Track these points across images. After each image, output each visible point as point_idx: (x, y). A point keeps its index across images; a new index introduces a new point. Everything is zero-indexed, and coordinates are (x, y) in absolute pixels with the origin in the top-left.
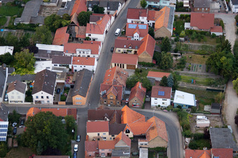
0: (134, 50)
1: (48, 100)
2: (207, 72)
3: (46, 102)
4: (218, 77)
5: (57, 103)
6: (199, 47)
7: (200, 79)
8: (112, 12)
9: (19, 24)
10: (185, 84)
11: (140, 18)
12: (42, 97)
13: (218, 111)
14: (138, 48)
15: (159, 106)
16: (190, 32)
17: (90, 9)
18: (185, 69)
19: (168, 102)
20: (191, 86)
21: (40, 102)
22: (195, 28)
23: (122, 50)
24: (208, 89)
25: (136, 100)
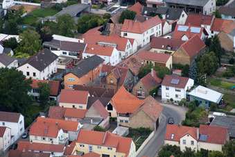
1: (35, 77)
9: (48, 22)
10: (223, 89)
12: (28, 74)
15: (172, 100)
19: (182, 95)
23: (159, 51)
25: (141, 86)
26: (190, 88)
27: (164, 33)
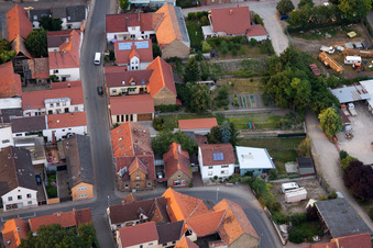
0: (138, 87)
1: (29, 199)
2: (266, 105)
3: (26, 204)
4: (288, 111)
5: (45, 203)
6: (237, 64)
7: (261, 120)
8: (75, 25)
11: (130, 29)
12: (19, 197)
13: (311, 170)
14: (147, 82)
15: (216, 177)
16: (216, 42)
17: (37, 24)
18: (230, 106)
19: (230, 170)
20: (251, 134)
21: (15, 206)
22: (221, 34)
23: (119, 90)
24: (280, 136)
25: (180, 175)
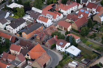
1: (12, 31)
5: (16, 34)
7: (95, 46)
10: (86, 45)
13: (86, 63)
18: (93, 39)
19: (63, 50)
21: (9, 31)
24: (93, 51)
25: (48, 43)
26: (67, 47)
27: (79, 9)
